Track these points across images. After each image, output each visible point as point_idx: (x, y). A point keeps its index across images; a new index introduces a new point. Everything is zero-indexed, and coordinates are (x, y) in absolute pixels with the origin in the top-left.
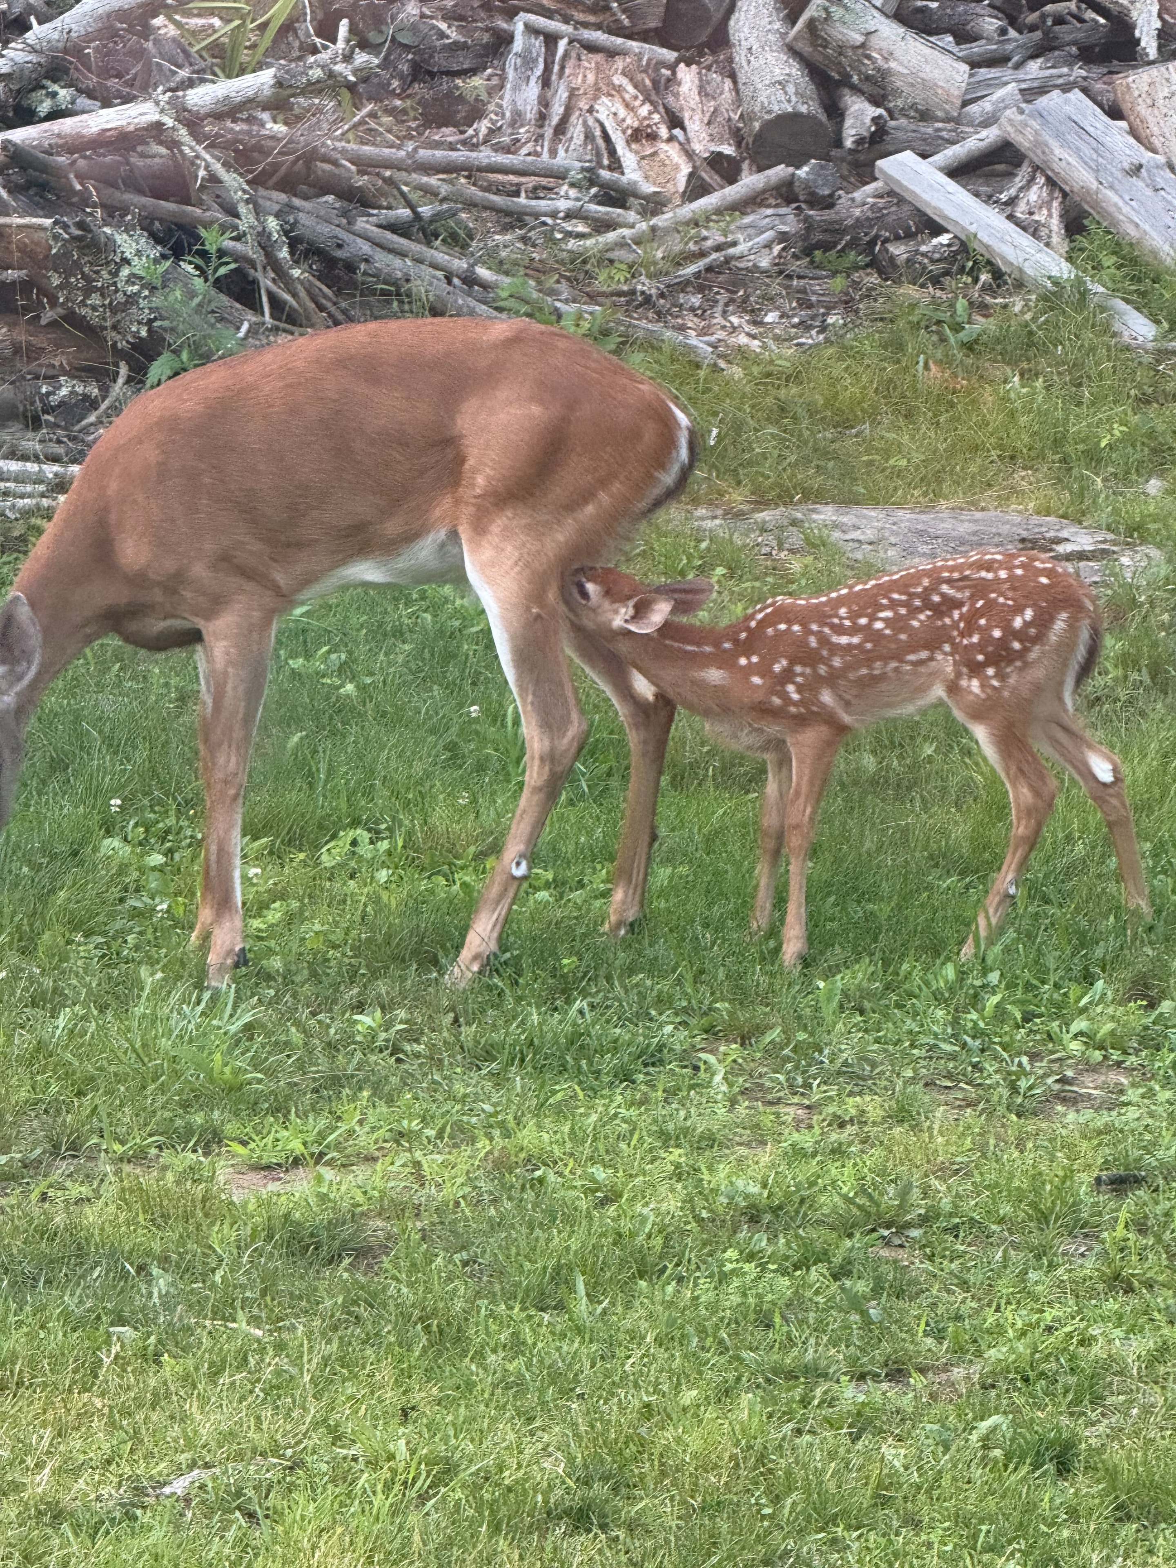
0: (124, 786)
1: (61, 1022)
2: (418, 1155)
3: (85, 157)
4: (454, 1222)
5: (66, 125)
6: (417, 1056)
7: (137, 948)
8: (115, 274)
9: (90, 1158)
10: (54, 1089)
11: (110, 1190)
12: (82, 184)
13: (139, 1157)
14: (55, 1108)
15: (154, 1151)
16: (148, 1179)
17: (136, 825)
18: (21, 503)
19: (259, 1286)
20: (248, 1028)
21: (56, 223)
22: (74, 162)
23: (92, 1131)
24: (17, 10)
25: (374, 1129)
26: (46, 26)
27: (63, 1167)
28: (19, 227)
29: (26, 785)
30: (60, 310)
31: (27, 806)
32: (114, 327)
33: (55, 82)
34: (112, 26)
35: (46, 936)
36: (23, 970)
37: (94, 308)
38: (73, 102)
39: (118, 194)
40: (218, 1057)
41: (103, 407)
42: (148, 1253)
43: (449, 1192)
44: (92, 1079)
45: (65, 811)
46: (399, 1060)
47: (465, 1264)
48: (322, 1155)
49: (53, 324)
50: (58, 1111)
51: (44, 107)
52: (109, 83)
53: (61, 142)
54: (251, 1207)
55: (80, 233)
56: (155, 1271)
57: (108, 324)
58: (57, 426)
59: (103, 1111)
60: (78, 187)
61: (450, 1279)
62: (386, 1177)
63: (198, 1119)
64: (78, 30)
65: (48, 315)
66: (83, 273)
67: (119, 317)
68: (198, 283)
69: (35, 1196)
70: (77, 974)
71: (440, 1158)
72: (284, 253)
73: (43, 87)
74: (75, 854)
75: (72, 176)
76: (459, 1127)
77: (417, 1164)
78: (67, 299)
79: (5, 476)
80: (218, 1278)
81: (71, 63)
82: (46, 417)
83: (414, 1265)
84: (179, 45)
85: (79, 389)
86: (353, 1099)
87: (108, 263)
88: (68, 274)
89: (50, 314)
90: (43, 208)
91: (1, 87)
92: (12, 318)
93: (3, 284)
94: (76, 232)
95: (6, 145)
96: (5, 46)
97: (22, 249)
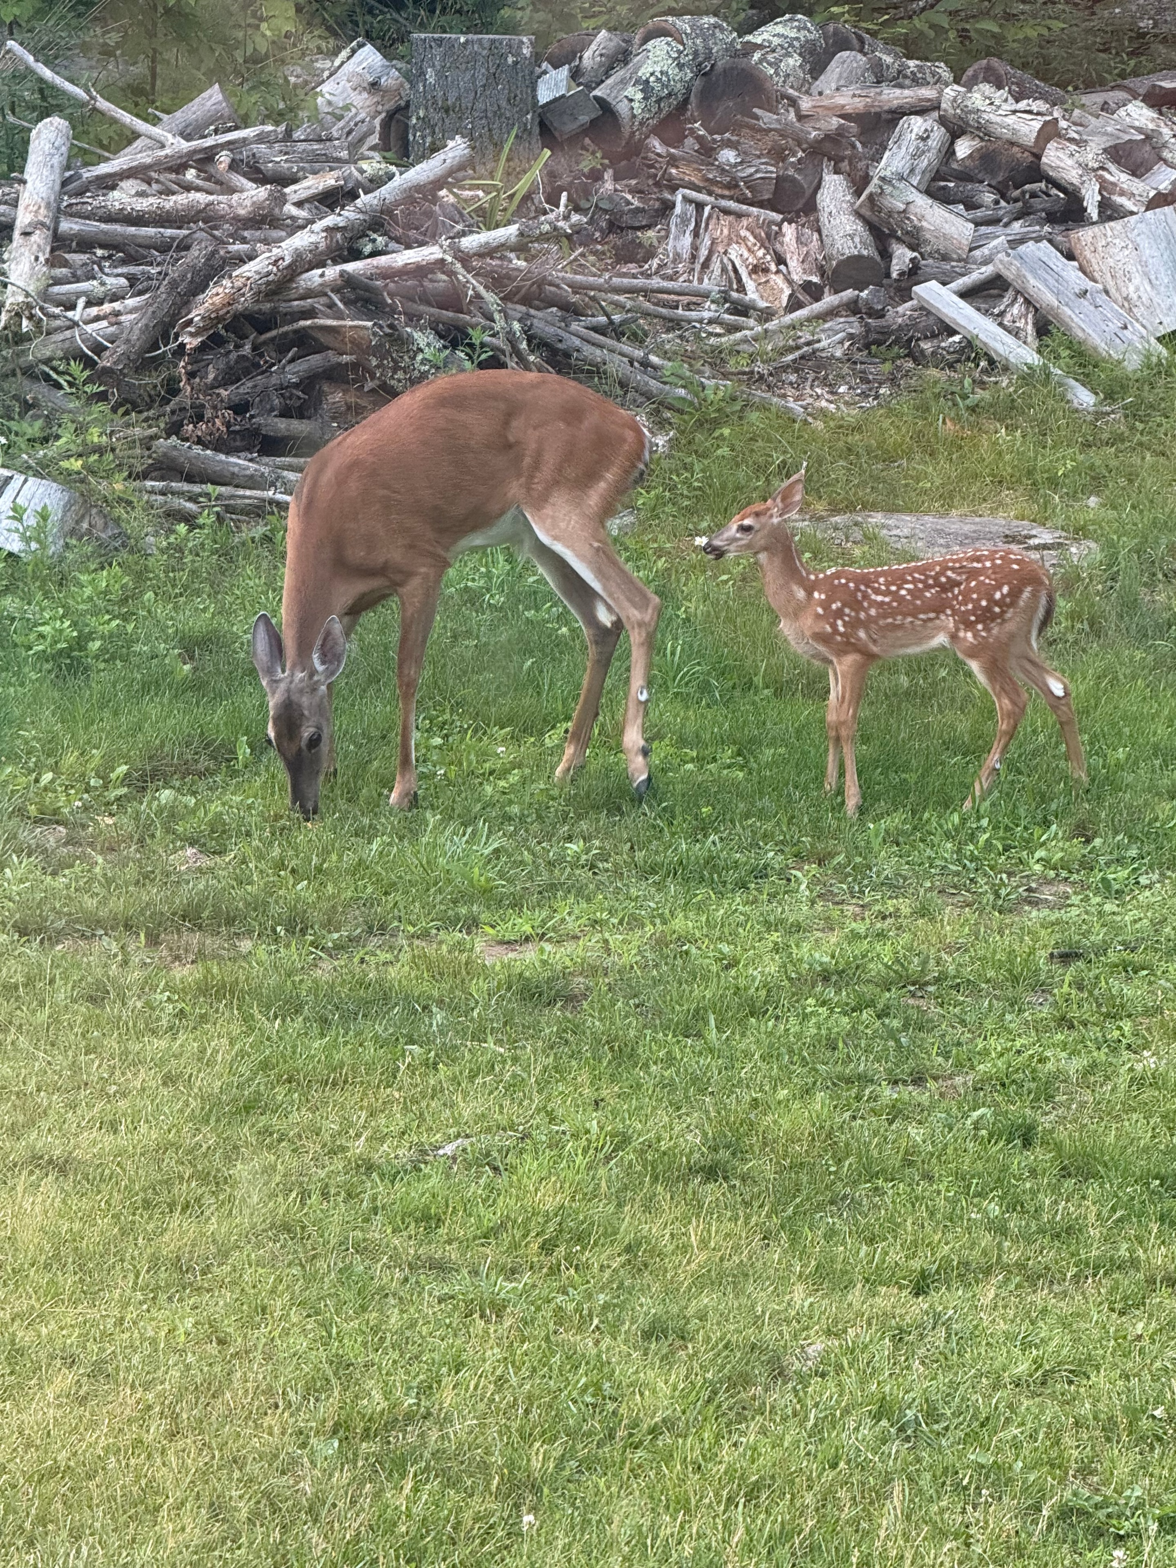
1: (374, 846)
2: (607, 935)
3: (394, 282)
4: (629, 979)
5: (382, 260)
6: (607, 870)
8: (414, 358)
9: (392, 936)
10: (369, 890)
11: (405, 957)
12: (392, 299)
13: (425, 935)
14: (370, 903)
15: (434, 931)
16: (430, 950)
17: (424, 718)
19: (502, 1020)
20: (496, 851)
21: (375, 324)
22: (387, 285)
23: (394, 918)
24: (350, 185)
25: (578, 918)
26: (369, 196)
27: (375, 941)
28: (351, 327)
30: (377, 382)
31: (353, 705)
33: (374, 232)
34: (411, 196)
37: (399, 381)
38: (386, 246)
39: (415, 306)
40: (476, 870)
42: (429, 998)
43: (626, 960)
44: (395, 884)
46: (595, 873)
47: (637, 1006)
48: (544, 934)
49: (372, 391)
50: (372, 905)
51: (368, 249)
52: (410, 233)
53: (378, 271)
54: (497, 968)
55: (390, 331)
56: (434, 1009)
59: (401, 905)
60: (390, 301)
61: (626, 1017)
62: (586, 949)
63: (463, 911)
64: (390, 198)
65: (370, 385)
66: (392, 358)
68: (468, 364)
69: (356, 960)
70: (385, 816)
71: (621, 937)
72: (524, 345)
73: (367, 236)
74: (384, 737)
75: (385, 294)
76: (634, 918)
77: (606, 941)
78: (382, 375)
80: (475, 1014)
81: (385, 220)
83: (603, 1007)
84: (457, 209)
86: (565, 898)
87: (408, 351)
88: (382, 358)
90: (366, 315)
91: (339, 235)
92: (345, 387)
93: (339, 364)
94: (388, 330)
95: (342, 273)
96: (342, 209)
97: (353, 341)
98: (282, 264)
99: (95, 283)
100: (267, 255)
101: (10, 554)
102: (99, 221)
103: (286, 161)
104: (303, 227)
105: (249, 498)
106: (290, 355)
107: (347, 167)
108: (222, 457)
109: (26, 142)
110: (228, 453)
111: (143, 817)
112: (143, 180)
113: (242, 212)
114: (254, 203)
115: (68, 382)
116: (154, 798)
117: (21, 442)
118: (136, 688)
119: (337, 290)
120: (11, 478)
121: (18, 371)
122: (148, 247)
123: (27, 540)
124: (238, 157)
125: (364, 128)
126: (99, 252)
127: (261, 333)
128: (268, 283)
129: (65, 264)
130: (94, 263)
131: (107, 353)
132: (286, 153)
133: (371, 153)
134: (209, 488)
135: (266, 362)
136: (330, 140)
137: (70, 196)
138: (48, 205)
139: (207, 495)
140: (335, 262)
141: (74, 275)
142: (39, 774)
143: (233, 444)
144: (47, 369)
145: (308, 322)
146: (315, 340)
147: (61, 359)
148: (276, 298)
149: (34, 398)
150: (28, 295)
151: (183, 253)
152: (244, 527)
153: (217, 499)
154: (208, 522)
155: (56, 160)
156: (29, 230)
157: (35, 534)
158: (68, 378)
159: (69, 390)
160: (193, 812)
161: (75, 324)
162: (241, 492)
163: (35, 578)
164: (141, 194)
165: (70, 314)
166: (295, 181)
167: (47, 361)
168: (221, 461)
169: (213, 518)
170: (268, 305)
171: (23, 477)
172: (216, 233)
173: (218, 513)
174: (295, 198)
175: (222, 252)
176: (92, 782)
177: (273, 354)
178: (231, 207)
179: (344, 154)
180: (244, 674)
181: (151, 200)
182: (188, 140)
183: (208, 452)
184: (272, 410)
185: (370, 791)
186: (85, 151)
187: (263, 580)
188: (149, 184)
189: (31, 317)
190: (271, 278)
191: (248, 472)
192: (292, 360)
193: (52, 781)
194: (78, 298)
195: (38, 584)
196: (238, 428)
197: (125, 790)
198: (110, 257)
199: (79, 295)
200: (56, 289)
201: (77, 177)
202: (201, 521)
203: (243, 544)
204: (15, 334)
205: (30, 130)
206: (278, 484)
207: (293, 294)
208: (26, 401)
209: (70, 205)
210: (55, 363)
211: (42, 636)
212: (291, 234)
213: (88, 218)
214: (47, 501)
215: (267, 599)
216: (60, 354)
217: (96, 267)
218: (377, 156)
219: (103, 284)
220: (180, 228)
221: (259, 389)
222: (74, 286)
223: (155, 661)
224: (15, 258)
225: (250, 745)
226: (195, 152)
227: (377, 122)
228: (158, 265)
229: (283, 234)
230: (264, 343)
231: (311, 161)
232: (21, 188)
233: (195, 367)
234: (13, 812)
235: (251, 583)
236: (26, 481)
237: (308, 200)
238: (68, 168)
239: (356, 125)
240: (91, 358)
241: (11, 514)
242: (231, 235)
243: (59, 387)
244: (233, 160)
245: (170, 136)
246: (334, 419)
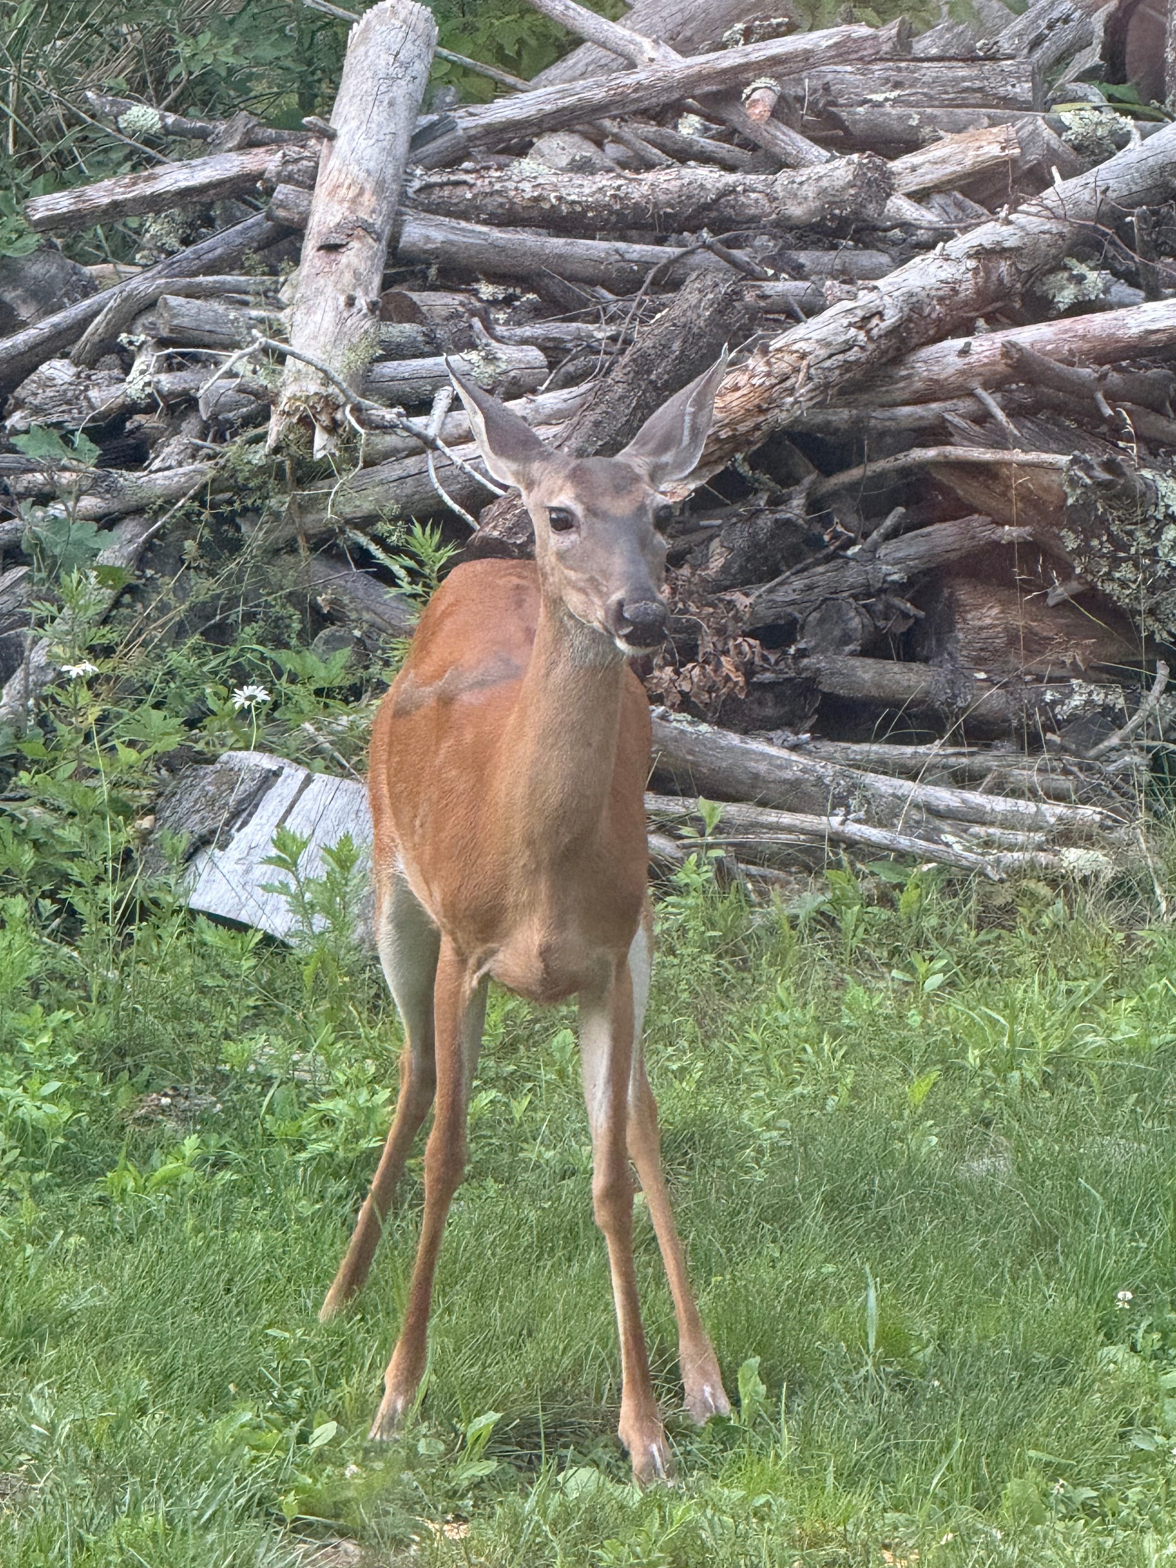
0: (1135, 1272)
3: (1119, 370)
5: (1096, 323)
7: (1141, 1506)
8: (1157, 536)
12: (1113, 409)
17: (1150, 1329)
18: (1009, 857)
21: (1074, 461)
22: (1103, 377)
24: (1033, 157)
26: (1074, 181)
28: (1022, 465)
29: (996, 1265)
30: (1075, 586)
31: (997, 1294)
32: (1152, 612)
33: (1082, 261)
35: (1012, 1486)
36: (976, 1532)
37: (1124, 584)
38: (1106, 291)
39: (1163, 422)
41: (1131, 725)
45: (1049, 1304)
49: (1063, 604)
51: (1066, 296)
52: (1159, 266)
53: (1086, 346)
55: (1107, 476)
57: (1143, 607)
58: (1064, 749)
60: (1108, 412)
64: (1118, 188)
65: (1059, 591)
66: (1110, 534)
67: (1157, 597)
70: (1055, 1543)
73: (1066, 268)
74: (1060, 1364)
75: (1100, 396)
78: (1086, 570)
79: (988, 818)
81: (1105, 234)
82: (1049, 736)
85: (1098, 697)
87: (1145, 521)
88: (1088, 534)
89: (1060, 590)
90: (1057, 440)
91: (1004, 267)
92: (1004, 594)
93: (996, 544)
94: (1103, 475)
95: (1008, 349)
96: (1013, 210)
97: (1026, 497)
98: (879, 327)
99: (474, 356)
100: (848, 305)
101: (268, 940)
102: (485, 223)
103: (896, 101)
104: (929, 246)
105: (790, 829)
106: (889, 521)
107: (1027, 117)
108: (733, 739)
109: (339, 48)
110: (745, 732)
111: (527, 1528)
112: (586, 136)
113: (796, 211)
114: (823, 191)
115: (409, 571)
116: (555, 1487)
117: (302, 695)
118: (526, 1241)
119: (995, 384)
120: (277, 774)
121: (301, 541)
122: (592, 282)
123: (305, 910)
124: (792, 91)
125: (1067, 34)
126: (486, 290)
127: (827, 472)
128: (847, 366)
129: (412, 313)
130: (473, 313)
131: (494, 509)
132: (897, 85)
133: (1082, 88)
134: (702, 806)
135: (836, 536)
136: (993, 58)
137: (428, 169)
138: (380, 187)
139: (697, 821)
140: (995, 322)
141: (430, 339)
142: (309, 1424)
143: (758, 711)
144: (363, 540)
145: (931, 453)
146: (946, 491)
147: (394, 520)
148: (865, 397)
149: (332, 602)
150: (328, 379)
151: (666, 297)
152: (775, 893)
153: (718, 830)
154: (697, 880)
155: (401, 90)
156: (335, 239)
157: (323, 898)
158: (411, 563)
159: (407, 588)
160: (637, 1520)
161: (429, 444)
162: (771, 817)
163: (319, 991)
164: (582, 167)
165: (417, 422)
166: (913, 145)
167: (366, 523)
168: (731, 749)
169: (708, 872)
170: (845, 414)
171: (302, 774)
172: (737, 253)
173: (719, 861)
174: (913, 182)
175: (749, 297)
176: (422, 1448)
177: (853, 519)
178: (772, 199)
179: (1023, 90)
180: (762, 1217)
181: (602, 180)
182: (684, 53)
183: (704, 728)
184: (846, 639)
185: (1024, 1488)
186: (467, 71)
187: (811, 1010)
188: (600, 145)
189: (333, 428)
190: (852, 356)
191: (788, 775)
192: (893, 534)
193: (335, 1442)
194: (435, 388)
195: (325, 1005)
196: (768, 676)
197: (490, 1467)
198: (508, 301)
199: (439, 381)
200: (391, 368)
201: (445, 126)
202: (681, 878)
203: (772, 930)
204: (298, 463)
205: (348, 24)
206: (853, 803)
207: (899, 390)
208: (315, 609)
209: (427, 188)
210: (382, 528)
211: (328, 1121)
212: (902, 261)
213: (464, 215)
214: (351, 826)
215: (819, 1053)
216: (393, 507)
217: (477, 322)
218: (1095, 93)
219: (490, 359)
220: (660, 241)
221: (817, 595)
222: (429, 362)
223: (569, 1183)
224: (304, 300)
225: (768, 1376)
226: (701, 78)
227: (1098, 22)
228: (611, 320)
229: (885, 259)
230: (835, 494)
231: (952, 104)
232: (323, 147)
233: (682, 543)
234: (247, 1507)
235: (785, 1018)
236: (308, 781)
237: (940, 188)
238: (427, 105)
239: (1050, 27)
240: (459, 519)
241: (274, 852)
242: (771, 261)
243: (387, 577)
244: (782, 98)
245: (647, 44)
246: (979, 662)
